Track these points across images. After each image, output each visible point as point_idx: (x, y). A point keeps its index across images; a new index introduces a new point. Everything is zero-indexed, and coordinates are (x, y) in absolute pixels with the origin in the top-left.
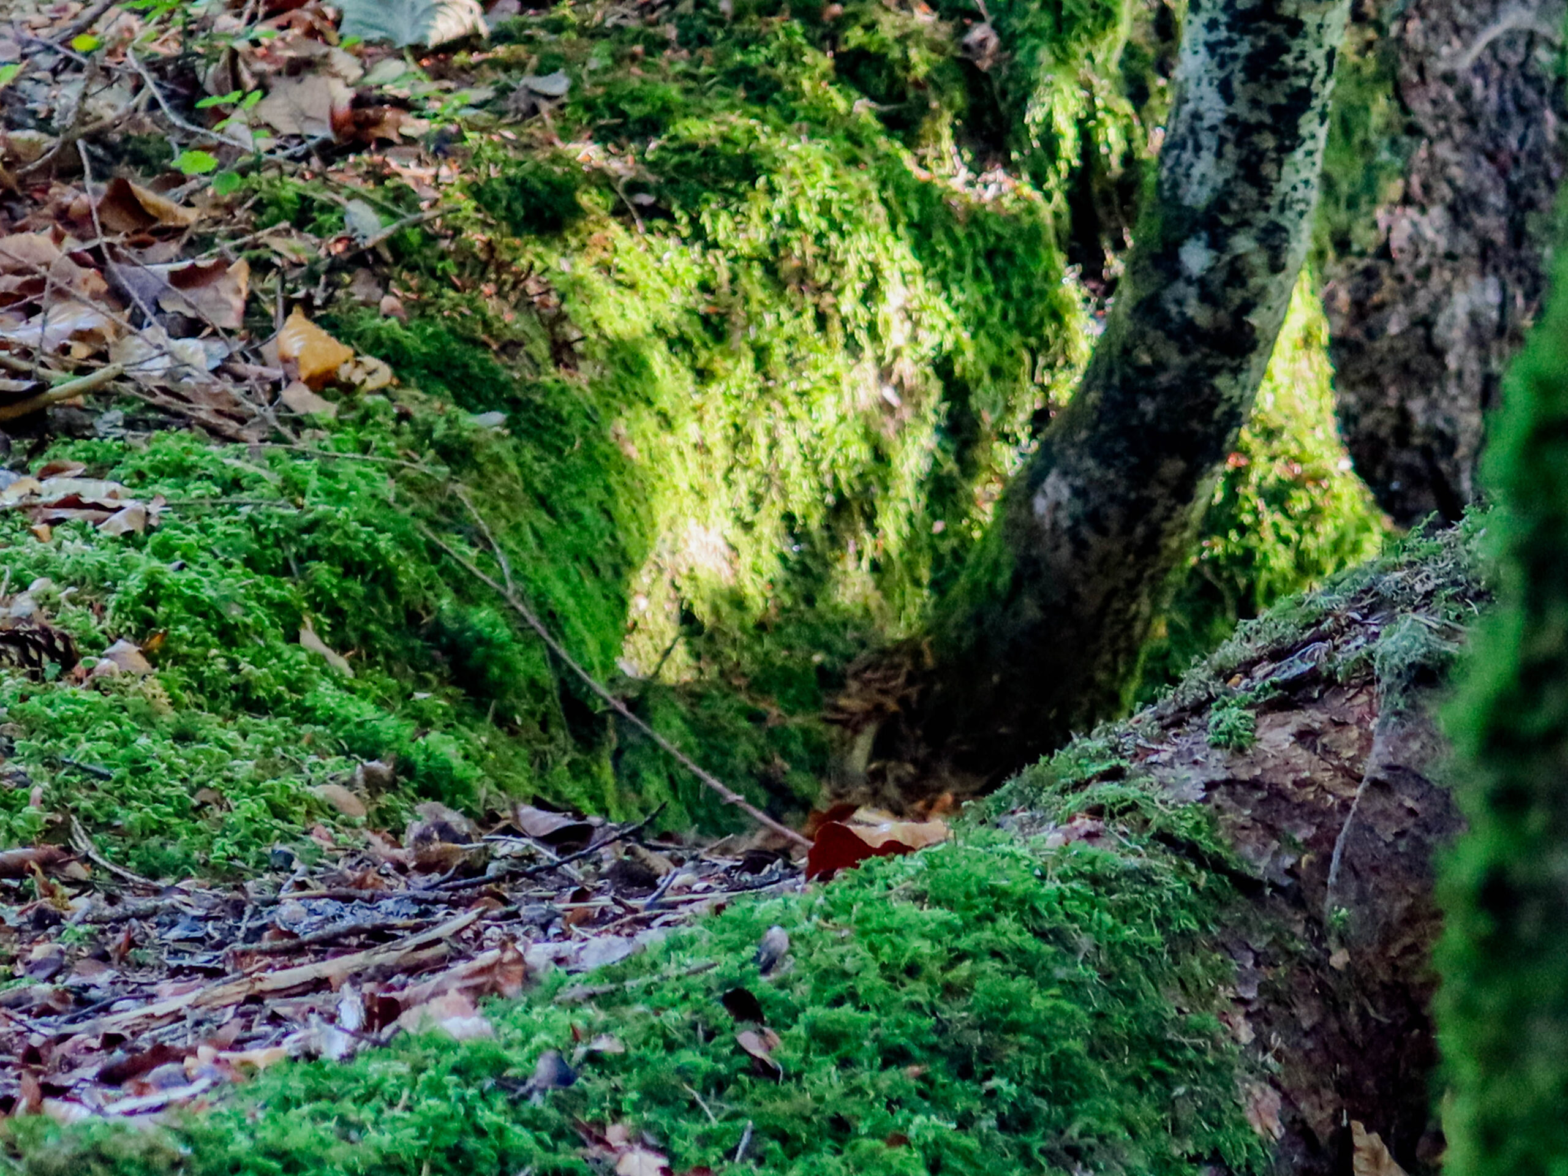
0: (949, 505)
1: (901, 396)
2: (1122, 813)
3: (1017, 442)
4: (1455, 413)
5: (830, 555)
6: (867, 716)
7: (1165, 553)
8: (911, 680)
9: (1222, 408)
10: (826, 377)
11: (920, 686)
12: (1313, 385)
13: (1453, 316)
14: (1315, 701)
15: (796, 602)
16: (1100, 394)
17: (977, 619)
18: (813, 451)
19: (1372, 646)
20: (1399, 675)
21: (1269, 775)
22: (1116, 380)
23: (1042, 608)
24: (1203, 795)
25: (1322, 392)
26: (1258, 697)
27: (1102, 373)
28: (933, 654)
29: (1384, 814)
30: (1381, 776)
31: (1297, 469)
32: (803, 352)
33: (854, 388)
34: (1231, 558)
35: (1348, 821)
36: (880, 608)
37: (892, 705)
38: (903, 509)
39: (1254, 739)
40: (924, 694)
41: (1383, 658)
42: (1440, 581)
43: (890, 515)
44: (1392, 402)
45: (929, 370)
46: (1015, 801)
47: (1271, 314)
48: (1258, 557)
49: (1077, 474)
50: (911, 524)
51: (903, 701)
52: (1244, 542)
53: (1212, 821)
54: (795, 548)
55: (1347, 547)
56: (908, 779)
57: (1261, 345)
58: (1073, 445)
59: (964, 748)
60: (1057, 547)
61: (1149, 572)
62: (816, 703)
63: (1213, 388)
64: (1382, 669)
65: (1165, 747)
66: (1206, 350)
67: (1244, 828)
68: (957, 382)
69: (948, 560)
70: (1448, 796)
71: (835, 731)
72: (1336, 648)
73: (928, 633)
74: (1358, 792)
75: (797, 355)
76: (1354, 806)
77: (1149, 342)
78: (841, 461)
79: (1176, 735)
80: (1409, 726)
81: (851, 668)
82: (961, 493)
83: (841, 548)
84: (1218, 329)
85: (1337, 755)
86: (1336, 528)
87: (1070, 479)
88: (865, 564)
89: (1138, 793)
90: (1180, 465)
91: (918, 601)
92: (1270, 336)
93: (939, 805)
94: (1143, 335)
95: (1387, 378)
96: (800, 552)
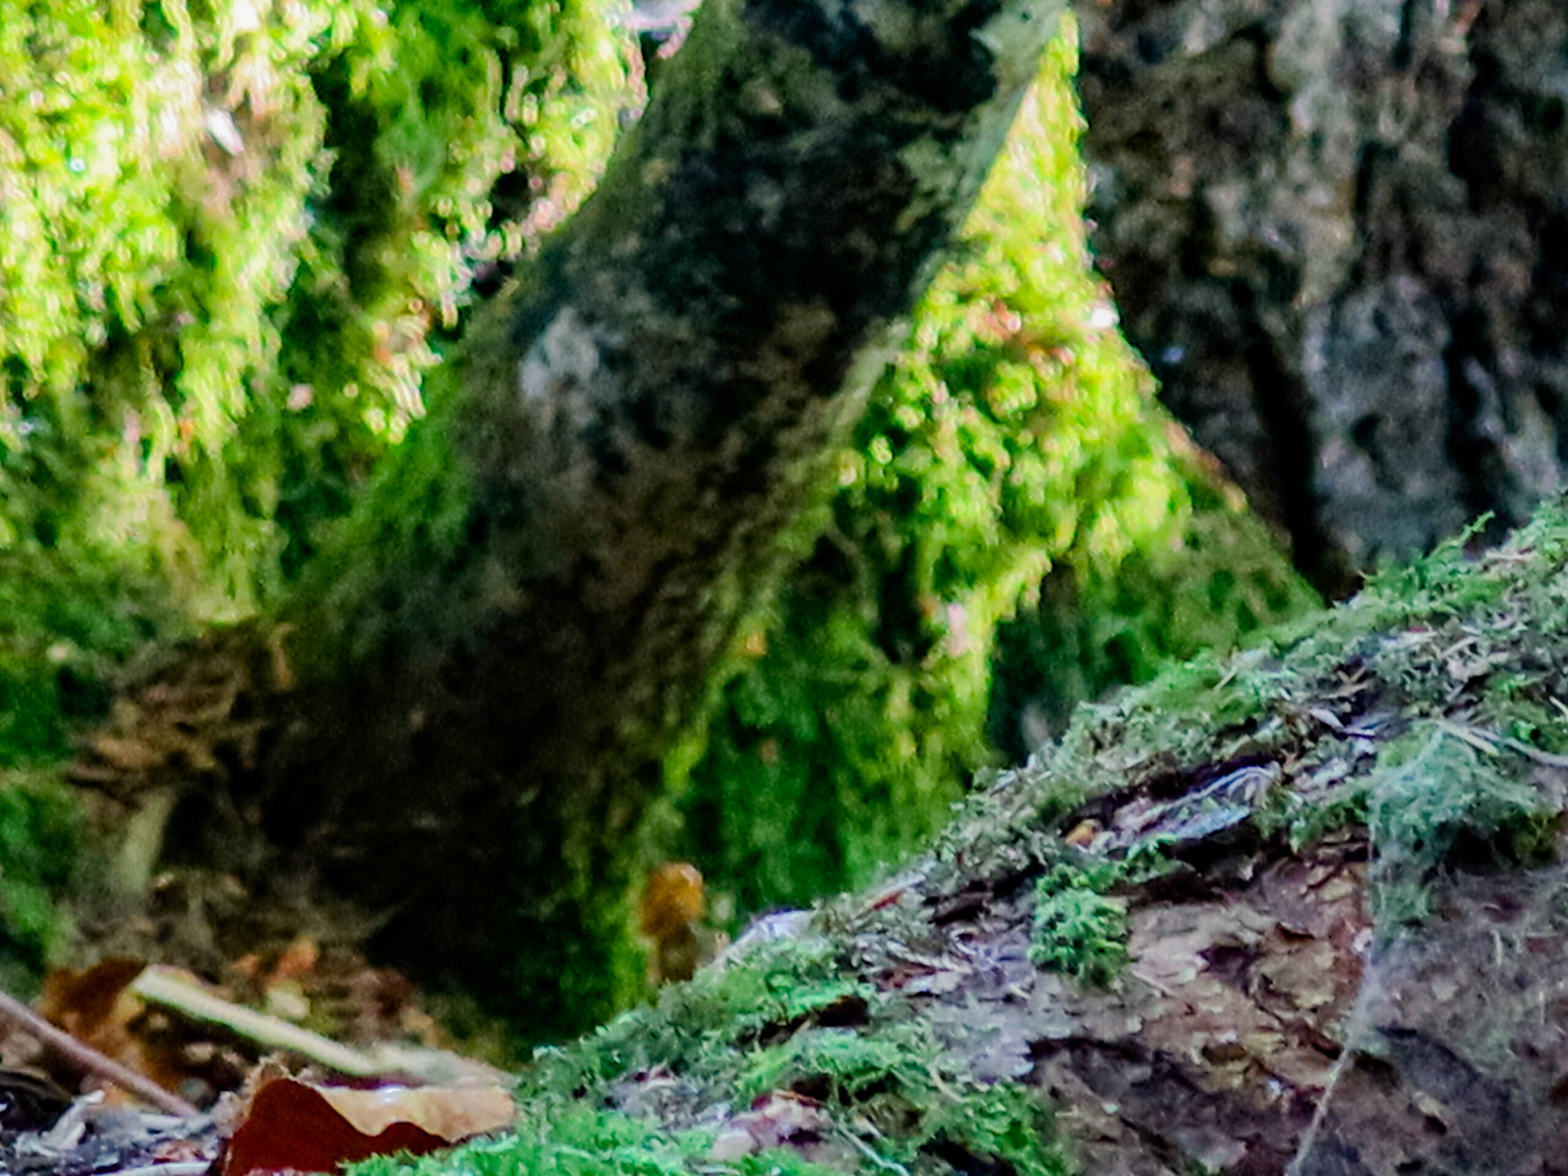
0: (324, 356)
1: (245, 134)
2: (864, 1095)
3: (462, 236)
4: (1299, 216)
5: (89, 444)
6: (155, 777)
7: (779, 491)
8: (242, 709)
9: (917, 209)
10: (101, 86)
11: (258, 724)
12: (1048, 153)
13: (1311, 24)
14: (1244, 886)
15: (20, 537)
16: (674, 166)
17: (389, 599)
18: (70, 233)
19: (1363, 783)
20: (1418, 846)
21: (1156, 1032)
22: (706, 140)
23: (526, 584)
24: (1025, 1067)
25: (1062, 168)
26: (1131, 871)
27: (679, 125)
28: (294, 662)
29: (1379, 1124)
30: (1377, 1048)
31: (1014, 322)
32: (60, 31)
33: (154, 110)
34: (876, 495)
35: (1308, 1137)
36: (180, 555)
37: (203, 760)
38: (236, 359)
39: (1126, 959)
40: (267, 739)
41: (1386, 808)
42: (1501, 658)
43: (210, 372)
44: (1181, 189)
45: (304, 83)
46: (640, 1051)
47: (1024, 29)
48: (928, 495)
49: (614, 321)
50: (249, 392)
51: (224, 751)
52: (903, 463)
53: (1044, 1123)
54: (26, 427)
55: (1101, 483)
56: (227, 909)
57: (1003, 88)
58: (612, 263)
59: (341, 852)
60: (562, 465)
61: (742, 528)
62: (53, 744)
63: (900, 169)
64: (1385, 833)
65: (946, 961)
66: (893, 92)
67: (1105, 1139)
68: (351, 110)
69: (314, 465)
70: (1505, 1098)
71: (88, 805)
72: (1288, 780)
73: (282, 617)
74: (1330, 1077)
75: (48, 40)
76: (1322, 1109)
77: (779, 66)
78: (122, 257)
79: (966, 938)
80: (1435, 949)
81: (122, 677)
82: (347, 331)
83: (112, 430)
84: (921, 51)
85: (1289, 1000)
86: (1084, 445)
87: (599, 329)
88: (156, 467)
89: (897, 1058)
90: (823, 319)
91: (251, 545)
92: (1020, 69)
93: (286, 965)
94: (766, 53)
95: (1172, 142)
96: (33, 437)
